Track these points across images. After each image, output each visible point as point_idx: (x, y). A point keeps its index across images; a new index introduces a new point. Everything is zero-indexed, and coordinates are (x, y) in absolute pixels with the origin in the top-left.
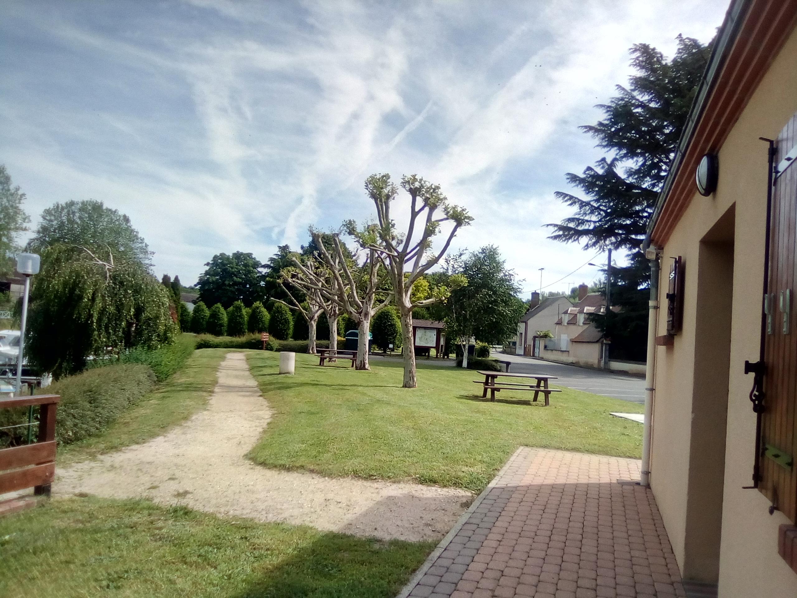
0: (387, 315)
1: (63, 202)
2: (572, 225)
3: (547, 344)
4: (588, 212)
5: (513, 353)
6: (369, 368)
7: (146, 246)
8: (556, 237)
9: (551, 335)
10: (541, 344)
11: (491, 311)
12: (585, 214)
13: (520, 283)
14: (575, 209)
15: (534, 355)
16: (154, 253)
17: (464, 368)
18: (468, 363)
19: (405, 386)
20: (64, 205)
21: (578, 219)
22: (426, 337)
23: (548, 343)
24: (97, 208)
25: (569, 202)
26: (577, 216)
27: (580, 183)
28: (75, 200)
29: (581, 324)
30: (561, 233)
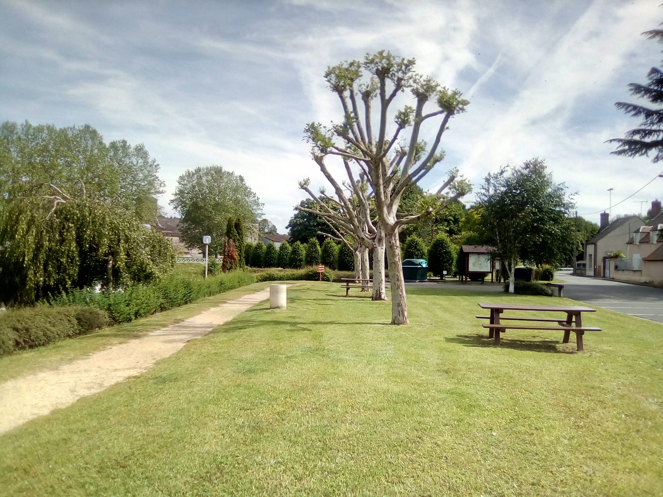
0: (442, 243)
1: (192, 169)
2: (637, 137)
3: (617, 265)
4: (656, 122)
5: (582, 275)
6: (386, 298)
7: (258, 199)
8: (620, 153)
9: (622, 255)
10: (611, 264)
11: (536, 230)
12: (652, 123)
13: (571, 197)
14: (641, 119)
15: (604, 276)
16: (264, 204)
17: (511, 293)
18: (515, 288)
19: (393, 323)
20: (194, 172)
21: (644, 131)
22: (480, 262)
23: (619, 263)
24: (218, 171)
25: (633, 113)
26: (643, 127)
27: (646, 94)
28: (201, 167)
29: (655, 242)
30: (627, 147)
